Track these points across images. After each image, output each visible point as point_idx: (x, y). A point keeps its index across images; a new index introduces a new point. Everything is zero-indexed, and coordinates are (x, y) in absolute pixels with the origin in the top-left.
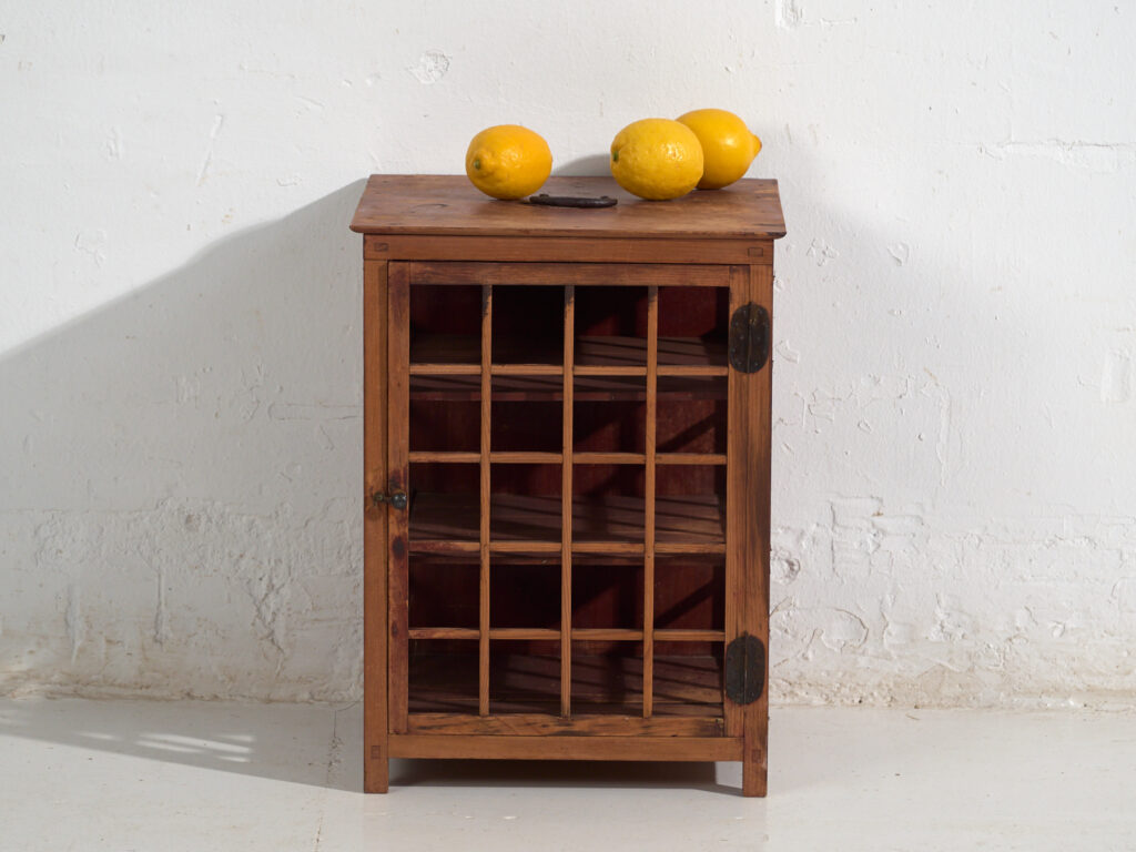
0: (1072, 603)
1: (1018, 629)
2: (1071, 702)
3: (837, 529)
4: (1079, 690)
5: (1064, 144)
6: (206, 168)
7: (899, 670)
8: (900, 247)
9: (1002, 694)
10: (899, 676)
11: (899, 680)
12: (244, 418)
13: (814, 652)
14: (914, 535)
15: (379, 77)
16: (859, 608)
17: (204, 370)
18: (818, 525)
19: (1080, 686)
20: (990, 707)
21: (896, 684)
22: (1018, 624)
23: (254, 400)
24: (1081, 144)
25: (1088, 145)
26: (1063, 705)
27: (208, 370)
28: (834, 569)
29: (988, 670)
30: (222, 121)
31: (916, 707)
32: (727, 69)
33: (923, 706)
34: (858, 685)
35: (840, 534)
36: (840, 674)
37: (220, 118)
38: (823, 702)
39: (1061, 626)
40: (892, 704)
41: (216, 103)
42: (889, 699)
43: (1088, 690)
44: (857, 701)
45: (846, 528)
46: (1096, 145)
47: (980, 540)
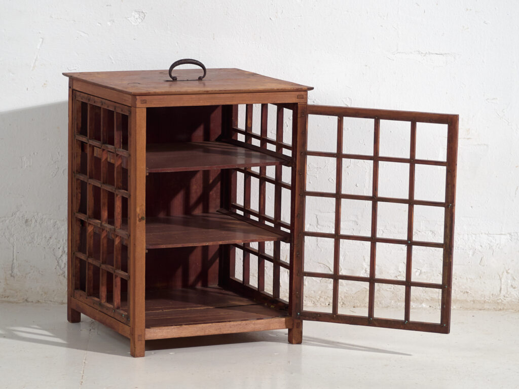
0: (424, 261)
1: (400, 272)
2: (424, 305)
3: (319, 226)
4: (427, 300)
5: (422, 53)
6: (35, 63)
7: (347, 290)
8: (348, 100)
9: (393, 302)
10: (347, 293)
11: (347, 295)
12: (52, 175)
13: (308, 282)
14: (353, 230)
15: (113, 22)
16: (328, 262)
17: (34, 154)
18: (310, 225)
19: (428, 298)
20: (387, 307)
21: (345, 297)
22: (400, 270)
23: (57, 167)
24: (430, 53)
25: (432, 54)
26: (420, 306)
27: (36, 154)
28: (317, 245)
29: (387, 291)
30: (42, 42)
31: (354, 307)
32: (270, 19)
33: (357, 307)
34: (328, 297)
35: (320, 229)
36: (320, 292)
37: (42, 40)
38: (312, 305)
39: (419, 271)
40: (343, 306)
41: (40, 33)
42: (342, 303)
43: (431, 300)
44: (327, 304)
45: (323, 226)
46: (436, 54)
47: (383, 232)
